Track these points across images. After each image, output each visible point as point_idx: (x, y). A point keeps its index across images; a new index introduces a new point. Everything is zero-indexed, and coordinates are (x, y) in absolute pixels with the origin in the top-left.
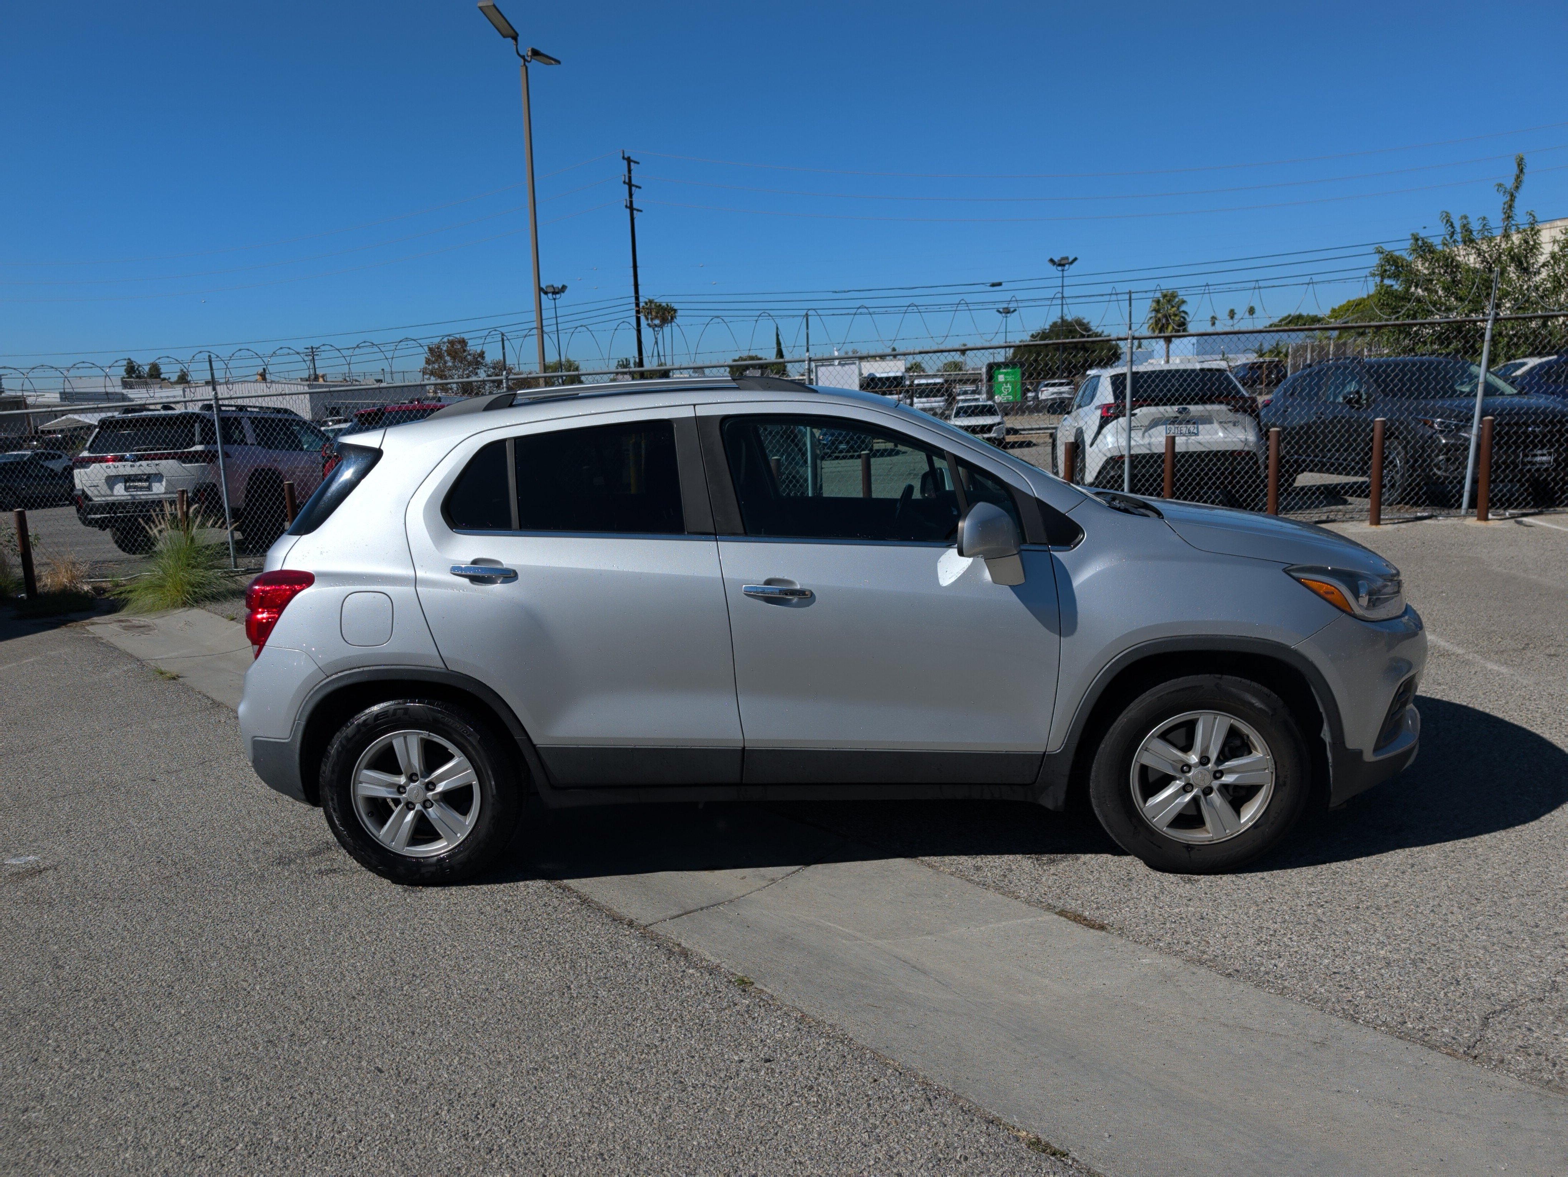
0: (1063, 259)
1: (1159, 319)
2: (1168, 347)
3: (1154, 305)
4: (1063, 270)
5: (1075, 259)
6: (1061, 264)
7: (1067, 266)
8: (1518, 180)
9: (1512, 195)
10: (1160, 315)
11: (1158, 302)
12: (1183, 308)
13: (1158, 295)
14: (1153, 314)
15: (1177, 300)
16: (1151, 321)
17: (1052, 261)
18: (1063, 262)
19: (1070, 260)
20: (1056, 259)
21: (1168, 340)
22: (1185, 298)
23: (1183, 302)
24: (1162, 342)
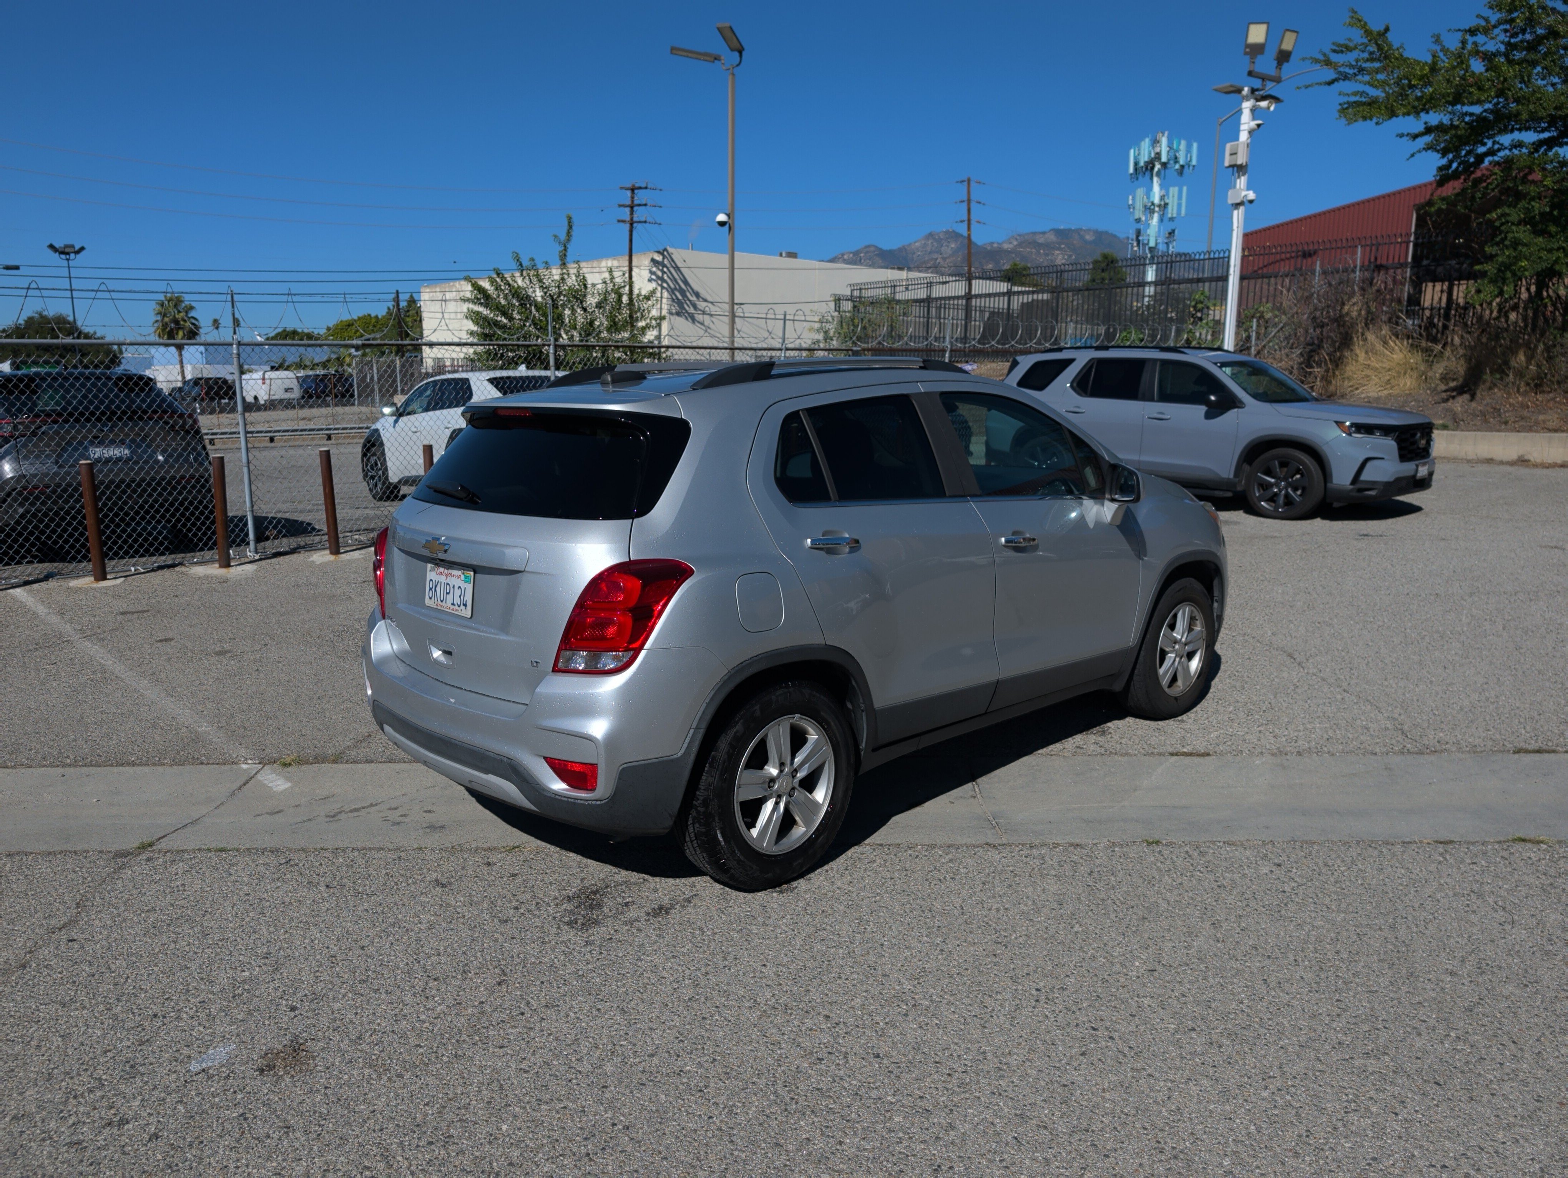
0: (66, 246)
1: (166, 324)
2: (181, 355)
3: (158, 308)
4: (68, 260)
5: (82, 249)
6: (64, 252)
7: (72, 256)
8: (569, 234)
9: (565, 246)
10: (166, 319)
11: (162, 305)
12: (192, 314)
13: (161, 297)
14: (159, 318)
15: (183, 305)
16: (156, 325)
17: (51, 247)
18: (67, 250)
19: (77, 248)
20: (57, 245)
21: (180, 348)
22: (193, 304)
23: (192, 308)
24: (173, 349)
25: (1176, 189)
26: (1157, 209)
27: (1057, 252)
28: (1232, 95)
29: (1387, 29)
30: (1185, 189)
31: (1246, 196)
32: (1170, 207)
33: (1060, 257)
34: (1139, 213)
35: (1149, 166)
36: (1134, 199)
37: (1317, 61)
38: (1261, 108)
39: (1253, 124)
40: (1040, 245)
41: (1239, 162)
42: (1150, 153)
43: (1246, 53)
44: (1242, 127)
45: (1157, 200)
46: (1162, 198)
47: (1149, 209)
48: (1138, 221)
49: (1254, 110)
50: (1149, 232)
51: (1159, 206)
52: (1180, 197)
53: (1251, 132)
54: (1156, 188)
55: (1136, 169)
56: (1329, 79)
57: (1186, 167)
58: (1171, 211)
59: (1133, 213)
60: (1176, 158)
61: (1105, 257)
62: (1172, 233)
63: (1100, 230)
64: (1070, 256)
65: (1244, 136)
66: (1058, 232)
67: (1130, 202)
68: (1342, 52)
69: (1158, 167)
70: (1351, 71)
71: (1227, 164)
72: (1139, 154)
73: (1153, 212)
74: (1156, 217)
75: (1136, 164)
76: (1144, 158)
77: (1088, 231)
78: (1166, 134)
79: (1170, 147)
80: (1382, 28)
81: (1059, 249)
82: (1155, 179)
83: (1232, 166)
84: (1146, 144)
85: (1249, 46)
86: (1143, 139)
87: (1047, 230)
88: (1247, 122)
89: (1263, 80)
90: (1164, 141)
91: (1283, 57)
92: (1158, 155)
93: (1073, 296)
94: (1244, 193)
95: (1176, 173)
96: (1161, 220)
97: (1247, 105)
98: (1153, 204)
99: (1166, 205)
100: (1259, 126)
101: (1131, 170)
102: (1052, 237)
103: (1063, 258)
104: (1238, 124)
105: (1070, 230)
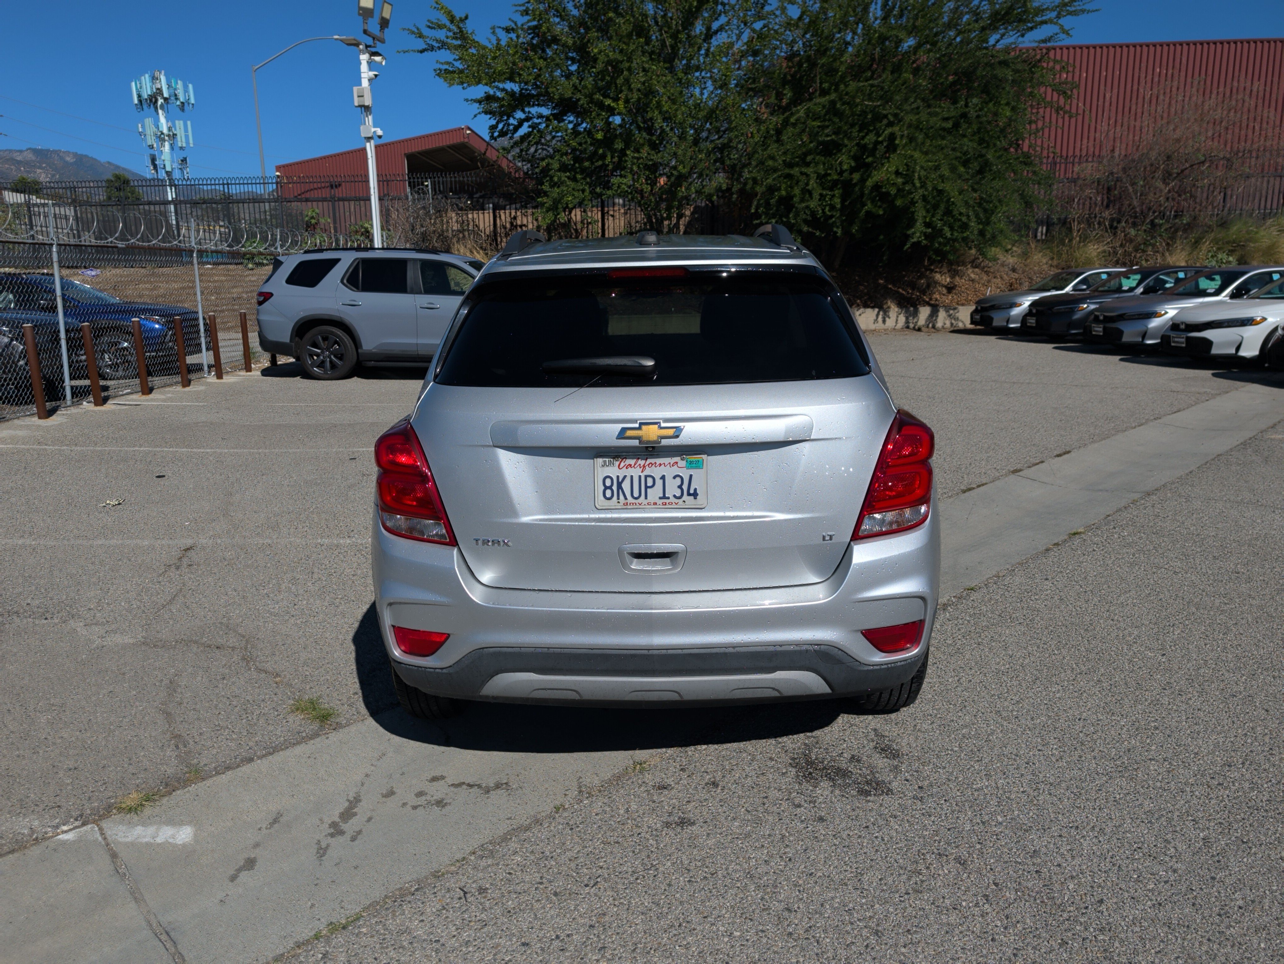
25: (182, 122)
26: (166, 138)
27: (39, 171)
28: (352, 47)
29: (466, 18)
30: (189, 123)
31: (375, 132)
32: (178, 137)
33: (43, 175)
34: (151, 140)
35: (153, 100)
36: (143, 126)
37: (413, 33)
38: (375, 62)
39: (372, 74)
40: (19, 162)
41: (366, 104)
42: (152, 88)
43: (360, 14)
44: (363, 75)
45: (165, 131)
46: (170, 129)
47: (160, 138)
48: (151, 147)
49: (370, 63)
50: (163, 158)
51: (169, 136)
52: (186, 130)
53: (370, 80)
54: (162, 120)
55: (140, 101)
56: (420, 49)
57: (186, 104)
58: (181, 141)
59: (145, 140)
60: (176, 95)
61: (118, 177)
62: (184, 160)
63: (79, 153)
64: (53, 176)
65: (365, 83)
66: (35, 151)
67: (140, 130)
68: (434, 28)
69: (160, 101)
70: (437, 45)
71: (356, 104)
72: (141, 87)
73: (164, 140)
74: (167, 145)
75: (139, 96)
76: (147, 92)
77: (68, 153)
78: (163, 72)
79: (169, 86)
80: (463, 16)
81: (40, 168)
82: (160, 112)
83: (360, 106)
84: (146, 79)
85: (361, 8)
86: (143, 74)
87: (24, 149)
88: (366, 73)
89: (374, 39)
90: (163, 78)
91: (384, 23)
92: (160, 90)
93: (191, 208)
94: (373, 130)
95: (178, 109)
96: (172, 147)
97: (364, 58)
98: (162, 133)
99: (175, 135)
100: (376, 76)
101: (136, 101)
102: (30, 156)
103: (47, 177)
104: (359, 72)
105: (48, 151)
